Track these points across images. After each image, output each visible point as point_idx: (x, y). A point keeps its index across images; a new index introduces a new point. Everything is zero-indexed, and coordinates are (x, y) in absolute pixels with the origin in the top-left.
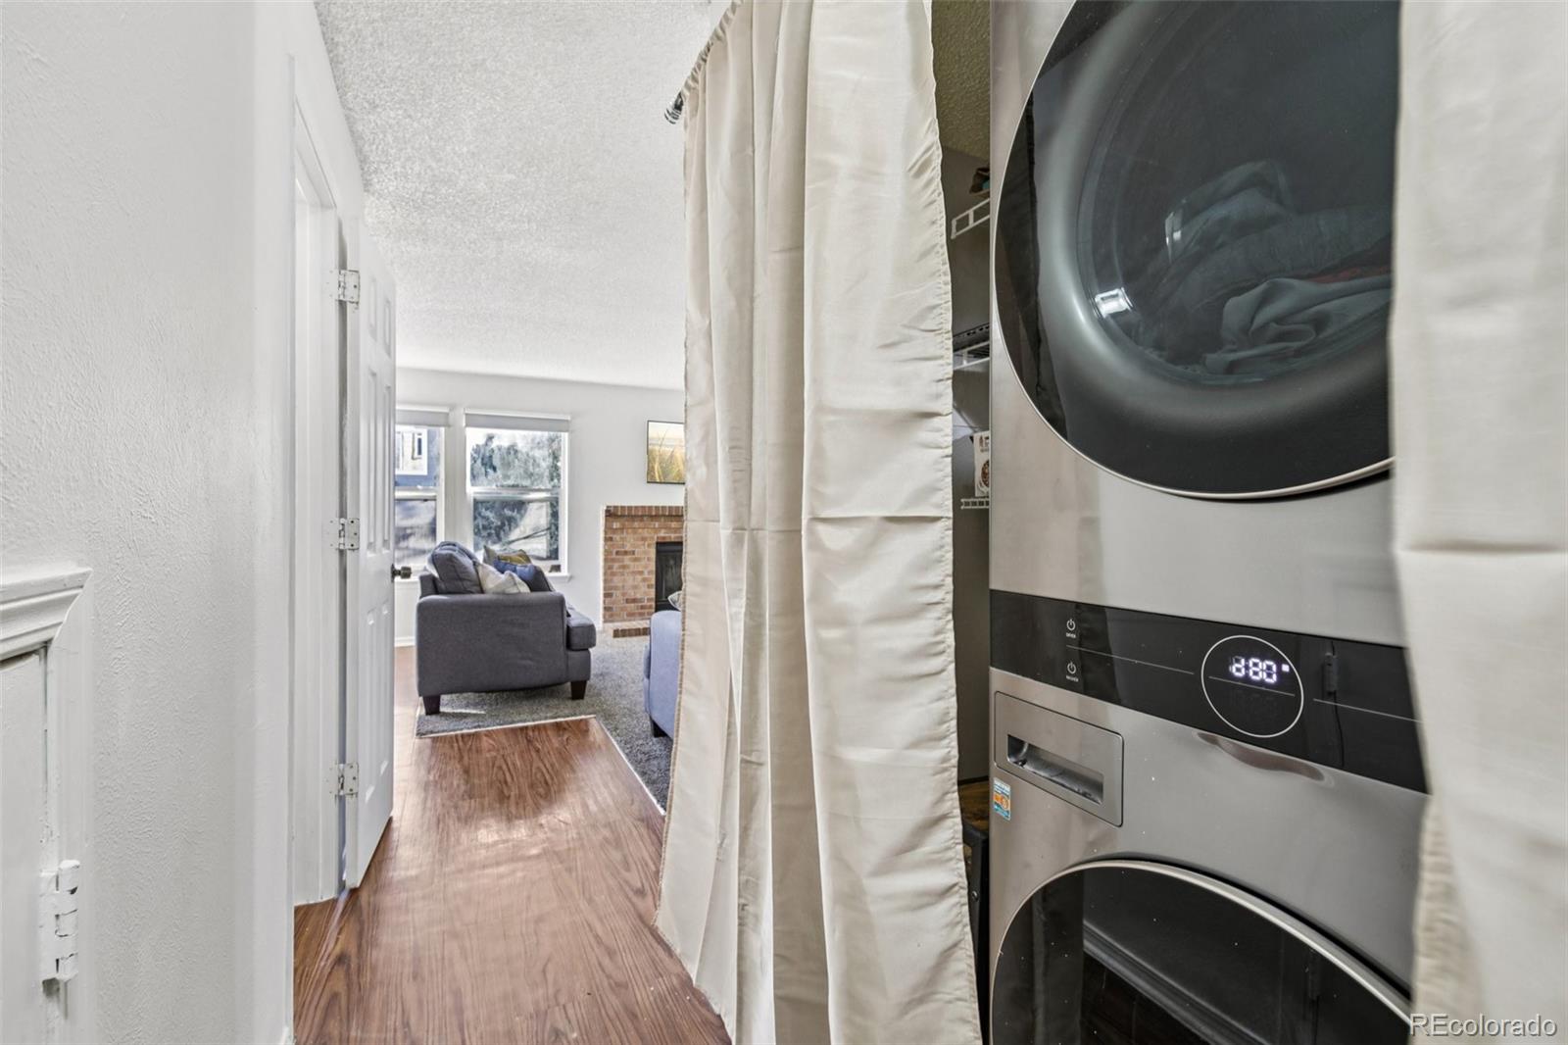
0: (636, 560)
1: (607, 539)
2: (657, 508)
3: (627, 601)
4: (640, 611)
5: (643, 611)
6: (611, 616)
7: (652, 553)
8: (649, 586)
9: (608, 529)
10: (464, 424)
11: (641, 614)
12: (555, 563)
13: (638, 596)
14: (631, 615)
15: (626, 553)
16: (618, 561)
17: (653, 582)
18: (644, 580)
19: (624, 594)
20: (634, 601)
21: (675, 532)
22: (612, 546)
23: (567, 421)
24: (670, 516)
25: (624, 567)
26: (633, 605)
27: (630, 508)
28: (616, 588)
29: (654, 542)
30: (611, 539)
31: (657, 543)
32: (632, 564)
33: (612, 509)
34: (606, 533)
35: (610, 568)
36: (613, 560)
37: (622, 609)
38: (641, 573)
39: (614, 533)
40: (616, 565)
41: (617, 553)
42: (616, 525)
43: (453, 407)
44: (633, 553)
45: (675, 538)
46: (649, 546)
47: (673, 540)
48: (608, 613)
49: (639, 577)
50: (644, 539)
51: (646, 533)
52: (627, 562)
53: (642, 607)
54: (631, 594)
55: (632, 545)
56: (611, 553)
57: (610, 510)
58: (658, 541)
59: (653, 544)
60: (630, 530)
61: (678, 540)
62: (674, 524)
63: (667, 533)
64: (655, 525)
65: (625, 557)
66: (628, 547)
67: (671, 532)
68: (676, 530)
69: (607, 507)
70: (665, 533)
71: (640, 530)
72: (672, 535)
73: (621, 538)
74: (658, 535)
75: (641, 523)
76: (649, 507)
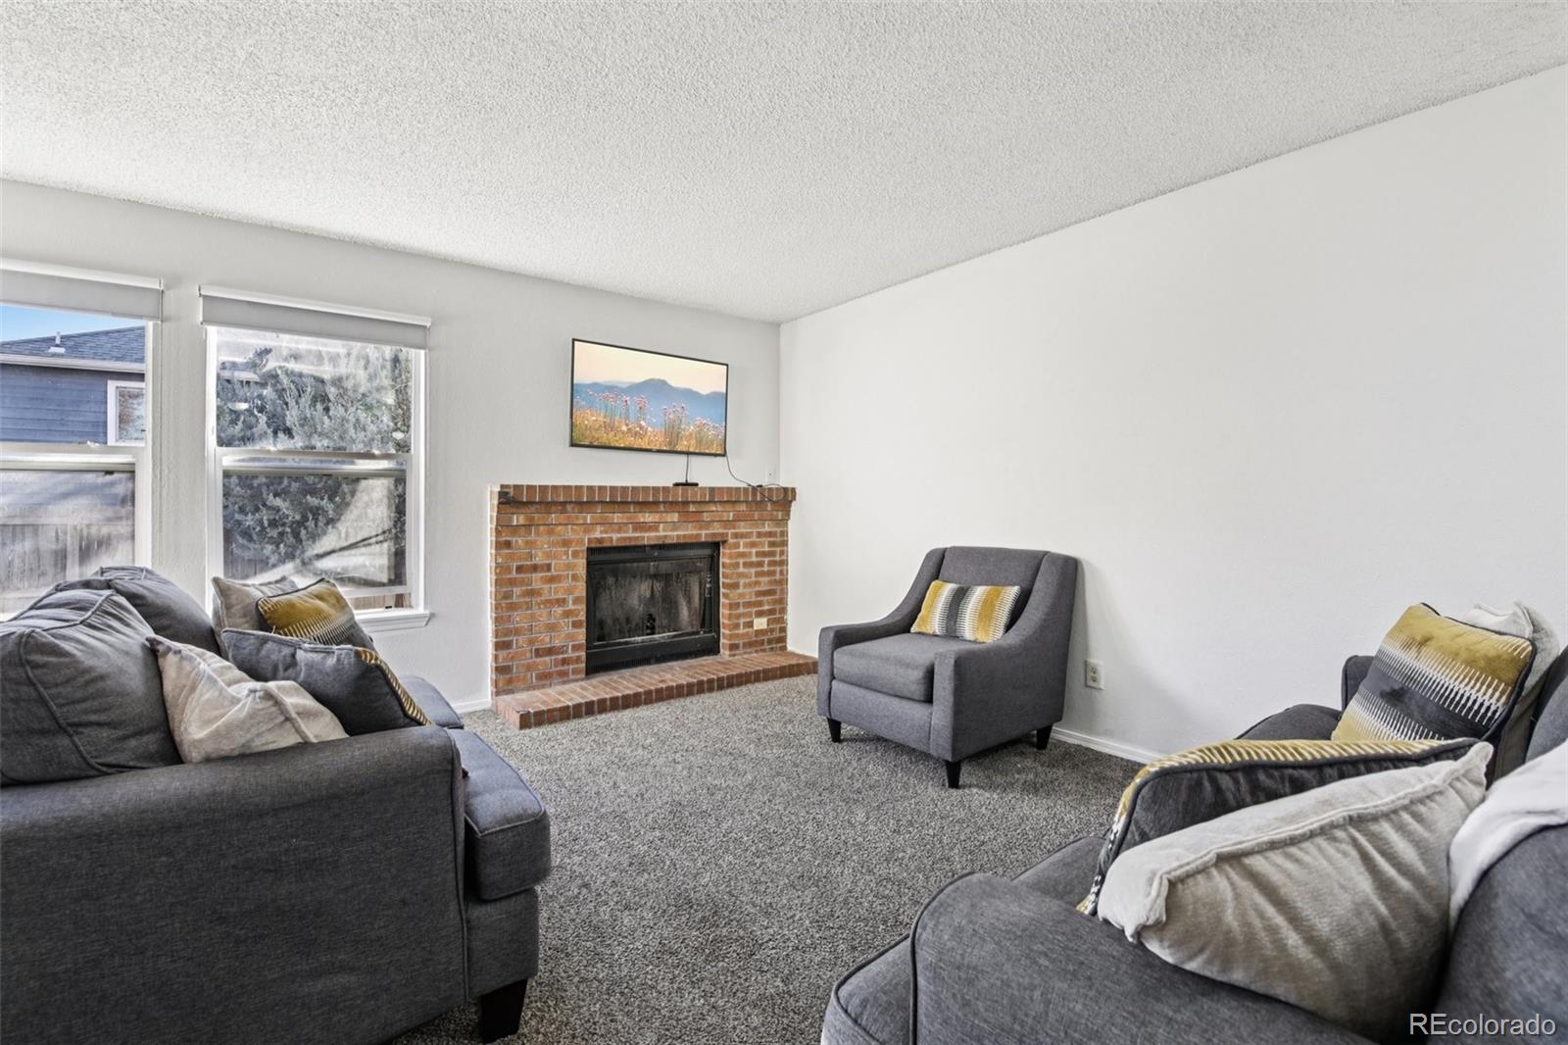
0: (552, 580)
1: (502, 545)
2: (590, 488)
3: (538, 653)
4: (560, 668)
5: (565, 667)
6: (510, 681)
7: (581, 566)
8: (576, 625)
9: (502, 526)
10: (201, 319)
11: (563, 674)
12: (398, 590)
13: (557, 643)
14: (545, 678)
15: (535, 568)
16: (522, 582)
17: (582, 617)
18: (567, 614)
19: (531, 642)
20: (550, 651)
21: (619, 531)
22: (511, 557)
23: (425, 327)
24: (613, 502)
25: (532, 593)
26: (547, 659)
27: (544, 489)
28: (517, 632)
29: (585, 548)
30: (508, 544)
31: (591, 551)
32: (546, 587)
33: (511, 492)
34: (498, 532)
35: (507, 596)
36: (512, 582)
37: (529, 668)
38: (562, 602)
39: (513, 534)
40: (517, 590)
41: (519, 569)
42: (517, 520)
43: (174, 281)
44: (548, 567)
45: (618, 539)
46: (575, 554)
47: (615, 544)
48: (503, 678)
49: (559, 610)
50: (566, 543)
51: (569, 533)
52: (536, 585)
53: (564, 662)
54: (545, 640)
55: (548, 555)
56: (508, 570)
57: (507, 493)
58: (593, 545)
59: (582, 551)
60: (542, 528)
61: (623, 544)
62: (617, 518)
63: (606, 532)
64: (585, 518)
65: (534, 575)
66: (539, 560)
67: (612, 531)
68: (620, 527)
69: (502, 486)
70: (601, 532)
71: (560, 528)
72: (615, 536)
73: (527, 542)
74: (592, 536)
75: (562, 516)
76: (576, 487)
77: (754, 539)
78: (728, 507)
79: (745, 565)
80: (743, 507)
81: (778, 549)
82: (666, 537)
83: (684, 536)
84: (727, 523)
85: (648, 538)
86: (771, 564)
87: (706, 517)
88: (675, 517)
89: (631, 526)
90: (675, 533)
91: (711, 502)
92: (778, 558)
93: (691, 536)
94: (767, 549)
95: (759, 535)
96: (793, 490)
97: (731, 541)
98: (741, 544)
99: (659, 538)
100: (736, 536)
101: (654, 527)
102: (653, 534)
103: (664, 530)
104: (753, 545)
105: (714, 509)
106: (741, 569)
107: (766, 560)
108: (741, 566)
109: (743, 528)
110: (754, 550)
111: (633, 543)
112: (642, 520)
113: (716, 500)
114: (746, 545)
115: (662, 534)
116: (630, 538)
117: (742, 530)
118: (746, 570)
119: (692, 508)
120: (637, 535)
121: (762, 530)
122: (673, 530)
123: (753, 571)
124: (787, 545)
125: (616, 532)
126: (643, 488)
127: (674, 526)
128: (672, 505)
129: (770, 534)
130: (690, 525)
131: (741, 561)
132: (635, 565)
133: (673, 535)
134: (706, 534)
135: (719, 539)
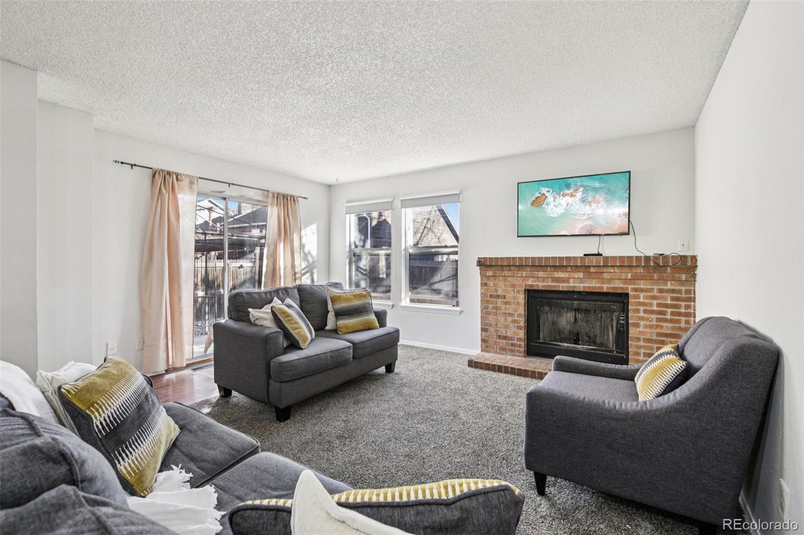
0: (506, 303)
1: (484, 285)
2: (520, 258)
3: (499, 337)
4: (510, 347)
5: (513, 348)
6: (487, 347)
7: (521, 298)
8: (519, 328)
9: (482, 276)
10: (400, 207)
11: (512, 351)
13: (509, 334)
14: (503, 350)
15: (498, 297)
16: (492, 303)
17: (522, 324)
18: (514, 321)
19: (496, 331)
20: (505, 338)
21: (543, 281)
22: (487, 290)
23: (457, 194)
24: (534, 266)
25: (496, 308)
26: (504, 341)
27: (497, 259)
28: (490, 325)
29: (523, 289)
30: (486, 284)
31: (526, 291)
32: (504, 306)
33: (482, 260)
34: (482, 279)
35: (487, 308)
36: (488, 302)
37: (495, 343)
38: (511, 315)
39: (488, 280)
40: (490, 306)
41: (491, 296)
42: (490, 273)
44: (505, 297)
45: (542, 286)
46: (518, 292)
47: (540, 288)
48: (484, 345)
49: (510, 319)
50: (513, 286)
51: (517, 281)
52: (499, 304)
53: (513, 345)
54: (503, 332)
55: (504, 291)
56: (487, 296)
57: (480, 261)
58: (527, 288)
59: (522, 291)
60: (501, 278)
61: (546, 289)
62: (541, 274)
63: (535, 282)
64: (522, 274)
65: (498, 300)
66: (500, 292)
67: (539, 282)
68: (544, 279)
69: (479, 258)
70: (532, 281)
71: (510, 278)
72: (540, 284)
73: (494, 284)
74: (527, 283)
75: (510, 272)
76: (513, 258)
77: (655, 293)
78: (624, 270)
79: (645, 311)
80: (640, 270)
81: (683, 304)
82: (575, 287)
83: (589, 287)
84: (626, 281)
85: (563, 286)
86: (673, 314)
87: (605, 276)
88: (581, 275)
89: (550, 279)
90: (582, 285)
91: (605, 266)
92: (683, 310)
93: (594, 288)
94: (669, 302)
95: (661, 291)
96: (694, 258)
97: (631, 293)
98: (642, 296)
99: (570, 287)
100: (636, 290)
101: (567, 280)
102: (566, 285)
103: (573, 283)
104: (654, 298)
105: (612, 271)
106: (642, 314)
107: (669, 310)
108: (642, 312)
109: (642, 285)
110: (655, 302)
111: (552, 289)
112: (557, 276)
113: (610, 265)
114: (646, 297)
115: (572, 284)
116: (549, 286)
117: (642, 286)
118: (646, 316)
119: (592, 270)
120: (554, 284)
121: (665, 288)
122: (580, 283)
123: (654, 316)
124: (694, 301)
125: (542, 281)
126: (552, 258)
127: (581, 281)
128: (576, 268)
129: (673, 291)
130: (594, 281)
131: (642, 308)
132: (563, 301)
133: (581, 286)
134: (607, 287)
135: (627, 292)
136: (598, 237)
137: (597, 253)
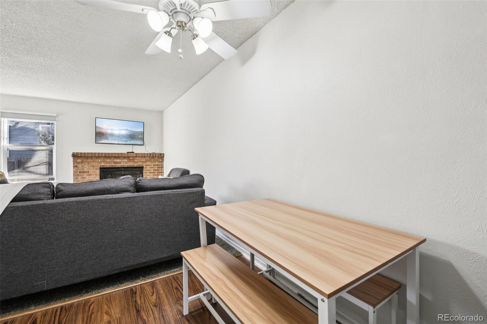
0: (89, 175)
1: (75, 167)
2: (98, 153)
7: (98, 172)
9: (74, 162)
12: (51, 177)
15: (84, 172)
16: (81, 175)
21: (109, 164)
22: (77, 169)
23: (55, 116)
24: (105, 157)
25: (83, 178)
27: (85, 153)
30: (77, 166)
31: (100, 168)
32: (88, 177)
33: (76, 154)
34: (74, 164)
35: (77, 178)
36: (78, 175)
39: (78, 164)
40: (79, 177)
41: (80, 172)
42: (79, 160)
44: (88, 172)
45: (109, 166)
46: (96, 169)
47: (108, 167)
50: (93, 166)
51: (94, 164)
52: (85, 176)
55: (88, 169)
56: (77, 172)
57: (74, 154)
58: (101, 167)
59: (98, 168)
60: (86, 163)
61: (110, 167)
62: (108, 160)
63: (105, 164)
64: (99, 160)
65: (84, 174)
66: (86, 170)
67: (107, 164)
68: (109, 163)
69: (73, 153)
70: (104, 164)
71: (91, 163)
72: (108, 165)
73: (82, 166)
74: (101, 165)
75: (92, 160)
76: (94, 153)
77: (152, 166)
78: (143, 158)
79: (149, 173)
80: (148, 158)
81: (160, 169)
82: (124, 165)
83: (129, 165)
84: (143, 162)
85: (118, 165)
86: (157, 173)
87: (136, 160)
88: (126, 160)
89: (113, 163)
90: (127, 164)
91: (136, 157)
92: (160, 171)
93: (131, 165)
94: (156, 169)
95: (154, 165)
96: (163, 154)
97: (144, 166)
98: (148, 167)
99: (122, 165)
100: (146, 165)
101: (120, 163)
102: (120, 165)
103: (123, 164)
104: (152, 168)
105: (138, 158)
106: (148, 174)
107: (156, 172)
108: (148, 173)
109: (148, 163)
110: (152, 169)
111: (113, 167)
112: (116, 161)
113: (138, 156)
114: (149, 168)
115: (122, 164)
116: (112, 165)
117: (148, 164)
118: (149, 174)
119: (131, 158)
120: (115, 165)
121: (155, 164)
122: (126, 164)
123: (152, 174)
124: (163, 168)
125: (108, 164)
126: (114, 153)
127: (126, 163)
128: (125, 157)
129: (157, 165)
130: (131, 163)
131: (148, 172)
132: (117, 172)
133: (126, 165)
134: (136, 165)
135: (143, 166)
136: (132, 146)
137: (131, 152)
